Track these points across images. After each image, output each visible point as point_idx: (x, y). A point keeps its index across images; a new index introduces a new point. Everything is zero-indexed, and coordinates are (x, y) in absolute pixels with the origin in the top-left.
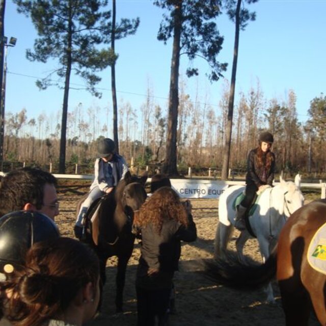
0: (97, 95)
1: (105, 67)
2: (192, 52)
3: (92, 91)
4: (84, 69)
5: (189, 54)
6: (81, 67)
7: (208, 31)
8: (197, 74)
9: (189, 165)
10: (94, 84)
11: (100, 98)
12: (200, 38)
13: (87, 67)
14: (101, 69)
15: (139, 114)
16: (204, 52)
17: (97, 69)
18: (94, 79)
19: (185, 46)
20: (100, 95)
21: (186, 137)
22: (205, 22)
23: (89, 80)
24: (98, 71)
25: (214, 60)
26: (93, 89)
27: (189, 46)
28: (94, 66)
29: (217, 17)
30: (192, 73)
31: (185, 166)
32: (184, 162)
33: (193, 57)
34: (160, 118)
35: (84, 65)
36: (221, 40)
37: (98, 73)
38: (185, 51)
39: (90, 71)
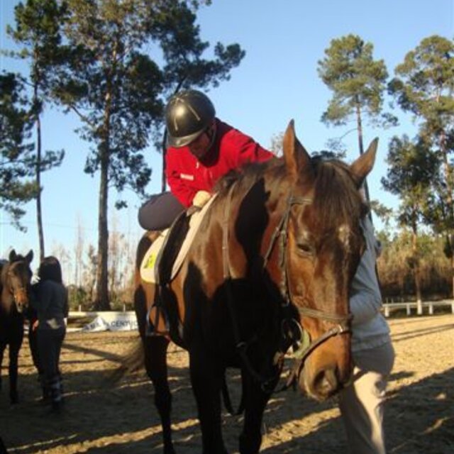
0: (22, 229)
1: (29, 200)
2: (121, 184)
3: (16, 226)
4: (8, 202)
5: (117, 186)
6: (4, 201)
7: (135, 163)
8: (126, 206)
9: (125, 302)
10: (19, 218)
11: (26, 232)
12: (127, 170)
13: (11, 200)
14: (26, 202)
15: (73, 255)
16: (132, 184)
17: (21, 203)
18: (18, 213)
19: (113, 178)
20: (24, 230)
21: (122, 275)
22: (132, 154)
23: (13, 214)
24: (22, 205)
25: (143, 192)
26: (18, 224)
27: (117, 179)
28: (18, 199)
29: (144, 149)
30: (120, 205)
31: (119, 304)
32: (119, 300)
33: (122, 189)
34: (92, 256)
35: (7, 198)
36: (149, 172)
37: (23, 206)
38: (113, 183)
39: (14, 204)
